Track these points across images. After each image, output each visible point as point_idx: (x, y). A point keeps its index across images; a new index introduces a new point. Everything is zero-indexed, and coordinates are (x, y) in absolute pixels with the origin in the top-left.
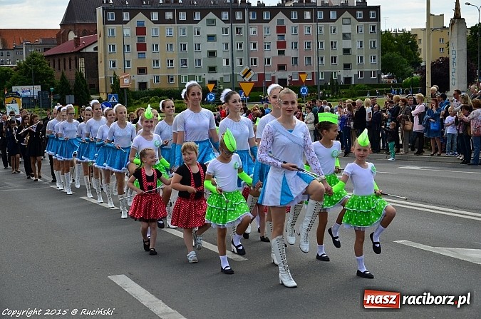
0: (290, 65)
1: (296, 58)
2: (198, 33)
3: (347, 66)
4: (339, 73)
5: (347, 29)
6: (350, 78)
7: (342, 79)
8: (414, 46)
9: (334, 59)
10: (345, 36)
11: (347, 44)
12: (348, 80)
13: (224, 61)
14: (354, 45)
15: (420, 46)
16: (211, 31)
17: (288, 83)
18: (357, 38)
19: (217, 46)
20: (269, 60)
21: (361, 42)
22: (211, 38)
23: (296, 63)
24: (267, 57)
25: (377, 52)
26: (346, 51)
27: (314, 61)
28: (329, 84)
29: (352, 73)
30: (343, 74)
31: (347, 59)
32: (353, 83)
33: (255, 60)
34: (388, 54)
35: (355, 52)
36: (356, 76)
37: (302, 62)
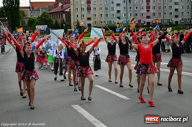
0: (152, 16)
1: (154, 13)
2: (113, 3)
3: (176, 16)
4: (173, 19)
6: (178, 21)
7: (174, 22)
9: (171, 13)
10: (176, 3)
11: (177, 7)
12: (177, 22)
13: (124, 14)
14: (179, 7)
16: (118, 2)
17: (151, 24)
18: (181, 4)
19: (121, 8)
20: (143, 14)
21: (183, 6)
22: (118, 5)
23: (154, 15)
24: (142, 13)
25: (190, 10)
26: (176, 10)
27: (162, 14)
28: (168, 24)
29: (179, 19)
30: (175, 20)
31: (177, 13)
32: (179, 24)
33: (137, 14)
35: (180, 10)
36: (180, 21)
37: (157, 15)
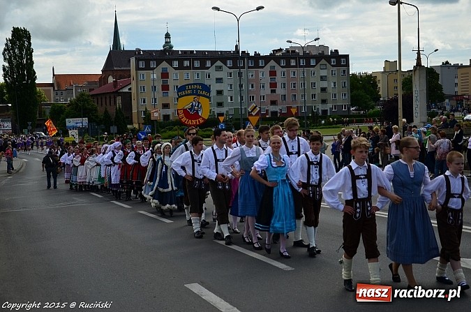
0: (280, 101)
1: (285, 96)
2: (209, 77)
3: (324, 102)
4: (317, 107)
5: (324, 73)
6: (327, 110)
7: (320, 112)
8: (375, 85)
9: (314, 96)
10: (323, 78)
11: (324, 84)
12: (325, 112)
13: (229, 98)
14: (329, 85)
15: (379, 85)
16: (219, 75)
17: (279, 115)
18: (332, 80)
19: (223, 87)
20: (263, 97)
21: (335, 83)
22: (219, 80)
23: (285, 99)
24: (262, 95)
25: (347, 91)
26: (323, 90)
27: (299, 98)
28: (310, 115)
29: (328, 106)
30: (321, 107)
31: (324, 96)
32: (329, 114)
33: (253, 97)
34: (355, 92)
35: (330, 90)
36: (331, 109)
37: (289, 99)
